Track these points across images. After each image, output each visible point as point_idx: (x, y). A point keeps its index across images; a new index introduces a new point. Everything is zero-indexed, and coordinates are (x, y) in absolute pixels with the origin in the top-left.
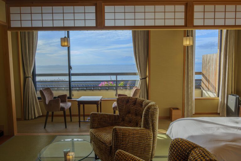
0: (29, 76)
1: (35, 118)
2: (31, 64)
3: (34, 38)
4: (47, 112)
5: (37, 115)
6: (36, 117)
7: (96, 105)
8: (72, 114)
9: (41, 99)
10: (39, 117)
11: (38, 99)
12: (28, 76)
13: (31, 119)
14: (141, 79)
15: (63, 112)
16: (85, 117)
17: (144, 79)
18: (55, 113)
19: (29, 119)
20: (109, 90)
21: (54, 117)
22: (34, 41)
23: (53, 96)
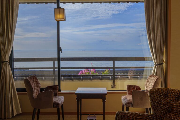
0: (7, 60)
1: (13, 116)
2: (9, 45)
3: (14, 10)
4: (34, 109)
5: (15, 113)
6: (15, 115)
7: (102, 100)
8: (64, 112)
9: (26, 91)
10: (18, 115)
11: (17, 91)
12: (5, 61)
13: (8, 118)
14: (156, 65)
15: (56, 108)
16: (82, 116)
17: (159, 64)
18: (42, 110)
19: (5, 118)
20: (103, 80)
21: (40, 116)
22: (14, 13)
23: (39, 87)
